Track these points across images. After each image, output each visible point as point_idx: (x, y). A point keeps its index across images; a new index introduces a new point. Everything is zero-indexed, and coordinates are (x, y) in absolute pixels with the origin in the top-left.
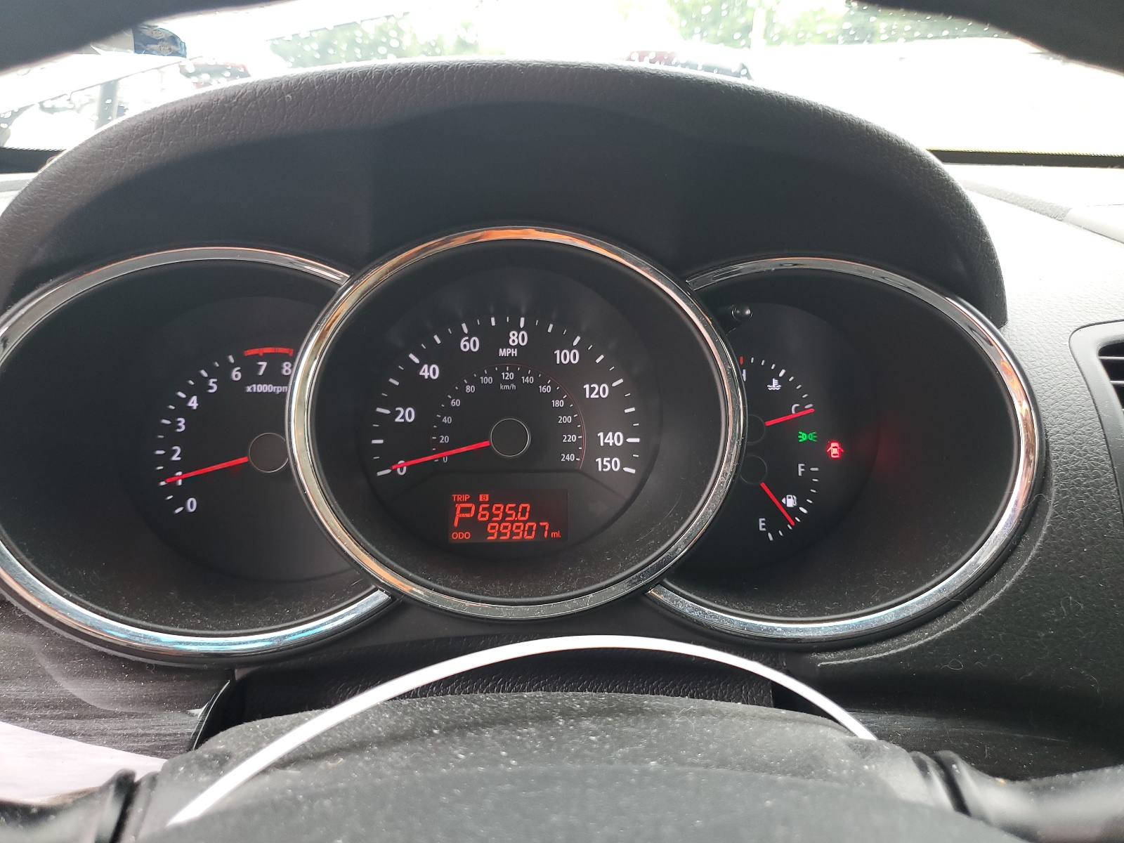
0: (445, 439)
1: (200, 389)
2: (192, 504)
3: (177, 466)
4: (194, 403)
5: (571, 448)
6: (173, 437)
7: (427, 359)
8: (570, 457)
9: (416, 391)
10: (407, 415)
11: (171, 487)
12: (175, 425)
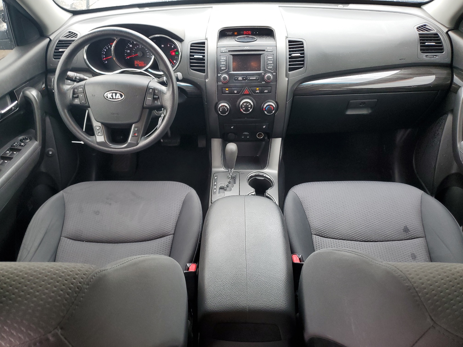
0: (133, 54)
1: (106, 49)
2: (106, 62)
3: (104, 58)
4: (105, 50)
5: (148, 55)
6: (104, 54)
7: (130, 44)
8: (148, 56)
9: (129, 48)
10: (129, 51)
11: (104, 60)
12: (103, 53)
